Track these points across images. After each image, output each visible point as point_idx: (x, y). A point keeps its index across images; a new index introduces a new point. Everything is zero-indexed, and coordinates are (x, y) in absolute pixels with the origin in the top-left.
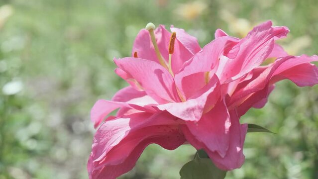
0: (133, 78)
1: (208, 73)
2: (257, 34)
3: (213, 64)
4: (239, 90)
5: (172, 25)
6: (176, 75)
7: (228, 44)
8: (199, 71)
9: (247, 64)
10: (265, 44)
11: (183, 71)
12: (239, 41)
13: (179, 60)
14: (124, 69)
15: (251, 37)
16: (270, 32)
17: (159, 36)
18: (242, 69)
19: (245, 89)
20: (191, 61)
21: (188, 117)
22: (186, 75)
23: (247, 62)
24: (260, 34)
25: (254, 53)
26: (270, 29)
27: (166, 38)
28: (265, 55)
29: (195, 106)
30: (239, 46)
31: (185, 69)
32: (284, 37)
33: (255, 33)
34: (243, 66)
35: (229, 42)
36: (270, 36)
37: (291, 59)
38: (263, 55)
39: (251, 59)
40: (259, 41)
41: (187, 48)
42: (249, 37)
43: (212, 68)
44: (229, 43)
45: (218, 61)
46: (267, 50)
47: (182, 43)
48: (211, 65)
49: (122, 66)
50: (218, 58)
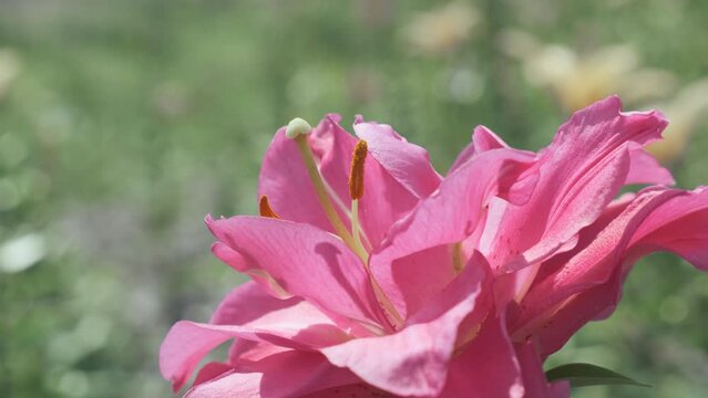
0: (261, 268)
1: (458, 245)
2: (582, 131)
3: (469, 224)
4: (544, 278)
5: (359, 116)
6: (374, 257)
7: (507, 168)
8: (435, 244)
9: (560, 215)
10: (608, 158)
11: (392, 247)
12: (536, 159)
13: (381, 205)
14: (234, 247)
15: (569, 139)
16: (618, 128)
17: (327, 144)
18: (548, 226)
19: (561, 276)
20: (410, 222)
21: (408, 385)
22: (401, 254)
23: (560, 208)
24: (590, 131)
25: (577, 186)
26: (617, 119)
27: (345, 151)
28: (606, 191)
29: (426, 353)
30: (538, 172)
31: (395, 242)
32: (654, 140)
33: (577, 129)
34: (552, 218)
35: (508, 162)
36: (618, 138)
37: (677, 200)
38: (601, 192)
39: (570, 201)
40: (589, 151)
41: (399, 181)
42: (563, 140)
43: (468, 234)
44: (510, 167)
45: (483, 212)
46: (613, 179)
47: (387, 167)
48: (463, 227)
49: (229, 239)
50: (484, 205)
